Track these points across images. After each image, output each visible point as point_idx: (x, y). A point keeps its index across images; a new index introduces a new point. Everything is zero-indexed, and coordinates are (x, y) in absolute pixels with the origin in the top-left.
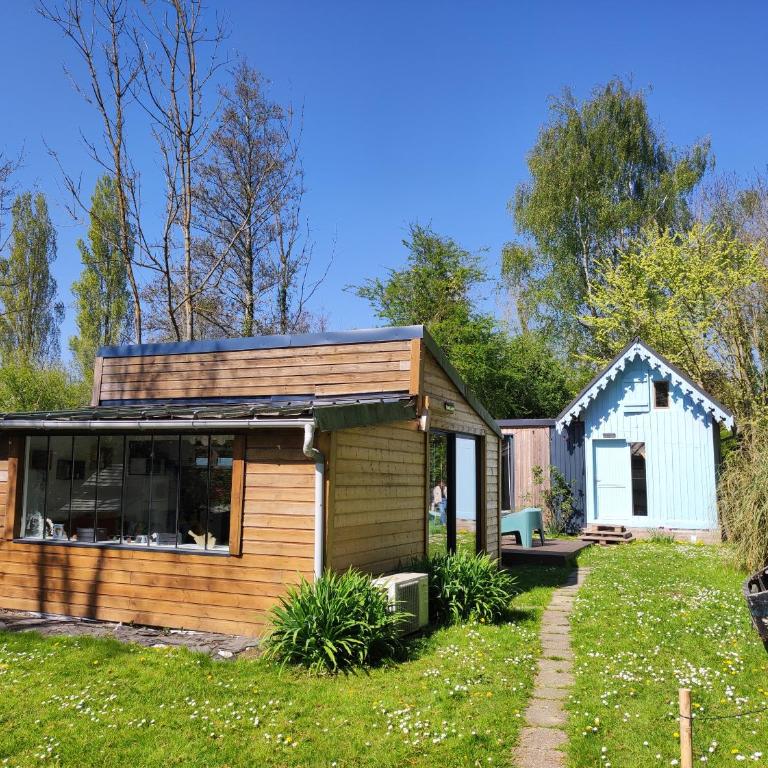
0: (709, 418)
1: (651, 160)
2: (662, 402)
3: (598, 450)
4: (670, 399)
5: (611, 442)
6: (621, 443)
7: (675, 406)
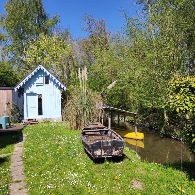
0: (60, 87)
5: (32, 94)
6: (35, 94)
7: (51, 84)
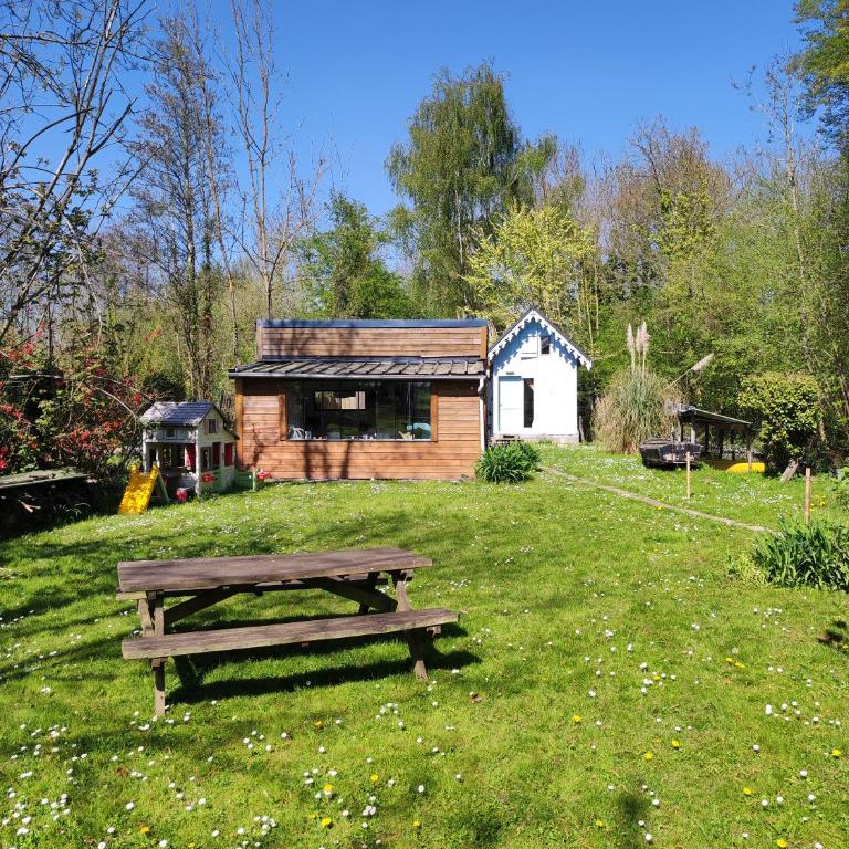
0: (577, 363)
1: (506, 140)
2: (545, 350)
3: (502, 383)
4: (551, 349)
5: (511, 378)
6: (518, 378)
7: (554, 353)
